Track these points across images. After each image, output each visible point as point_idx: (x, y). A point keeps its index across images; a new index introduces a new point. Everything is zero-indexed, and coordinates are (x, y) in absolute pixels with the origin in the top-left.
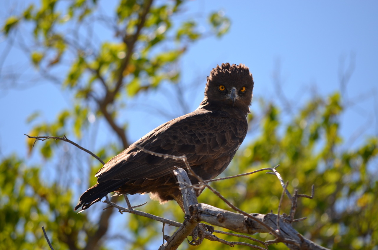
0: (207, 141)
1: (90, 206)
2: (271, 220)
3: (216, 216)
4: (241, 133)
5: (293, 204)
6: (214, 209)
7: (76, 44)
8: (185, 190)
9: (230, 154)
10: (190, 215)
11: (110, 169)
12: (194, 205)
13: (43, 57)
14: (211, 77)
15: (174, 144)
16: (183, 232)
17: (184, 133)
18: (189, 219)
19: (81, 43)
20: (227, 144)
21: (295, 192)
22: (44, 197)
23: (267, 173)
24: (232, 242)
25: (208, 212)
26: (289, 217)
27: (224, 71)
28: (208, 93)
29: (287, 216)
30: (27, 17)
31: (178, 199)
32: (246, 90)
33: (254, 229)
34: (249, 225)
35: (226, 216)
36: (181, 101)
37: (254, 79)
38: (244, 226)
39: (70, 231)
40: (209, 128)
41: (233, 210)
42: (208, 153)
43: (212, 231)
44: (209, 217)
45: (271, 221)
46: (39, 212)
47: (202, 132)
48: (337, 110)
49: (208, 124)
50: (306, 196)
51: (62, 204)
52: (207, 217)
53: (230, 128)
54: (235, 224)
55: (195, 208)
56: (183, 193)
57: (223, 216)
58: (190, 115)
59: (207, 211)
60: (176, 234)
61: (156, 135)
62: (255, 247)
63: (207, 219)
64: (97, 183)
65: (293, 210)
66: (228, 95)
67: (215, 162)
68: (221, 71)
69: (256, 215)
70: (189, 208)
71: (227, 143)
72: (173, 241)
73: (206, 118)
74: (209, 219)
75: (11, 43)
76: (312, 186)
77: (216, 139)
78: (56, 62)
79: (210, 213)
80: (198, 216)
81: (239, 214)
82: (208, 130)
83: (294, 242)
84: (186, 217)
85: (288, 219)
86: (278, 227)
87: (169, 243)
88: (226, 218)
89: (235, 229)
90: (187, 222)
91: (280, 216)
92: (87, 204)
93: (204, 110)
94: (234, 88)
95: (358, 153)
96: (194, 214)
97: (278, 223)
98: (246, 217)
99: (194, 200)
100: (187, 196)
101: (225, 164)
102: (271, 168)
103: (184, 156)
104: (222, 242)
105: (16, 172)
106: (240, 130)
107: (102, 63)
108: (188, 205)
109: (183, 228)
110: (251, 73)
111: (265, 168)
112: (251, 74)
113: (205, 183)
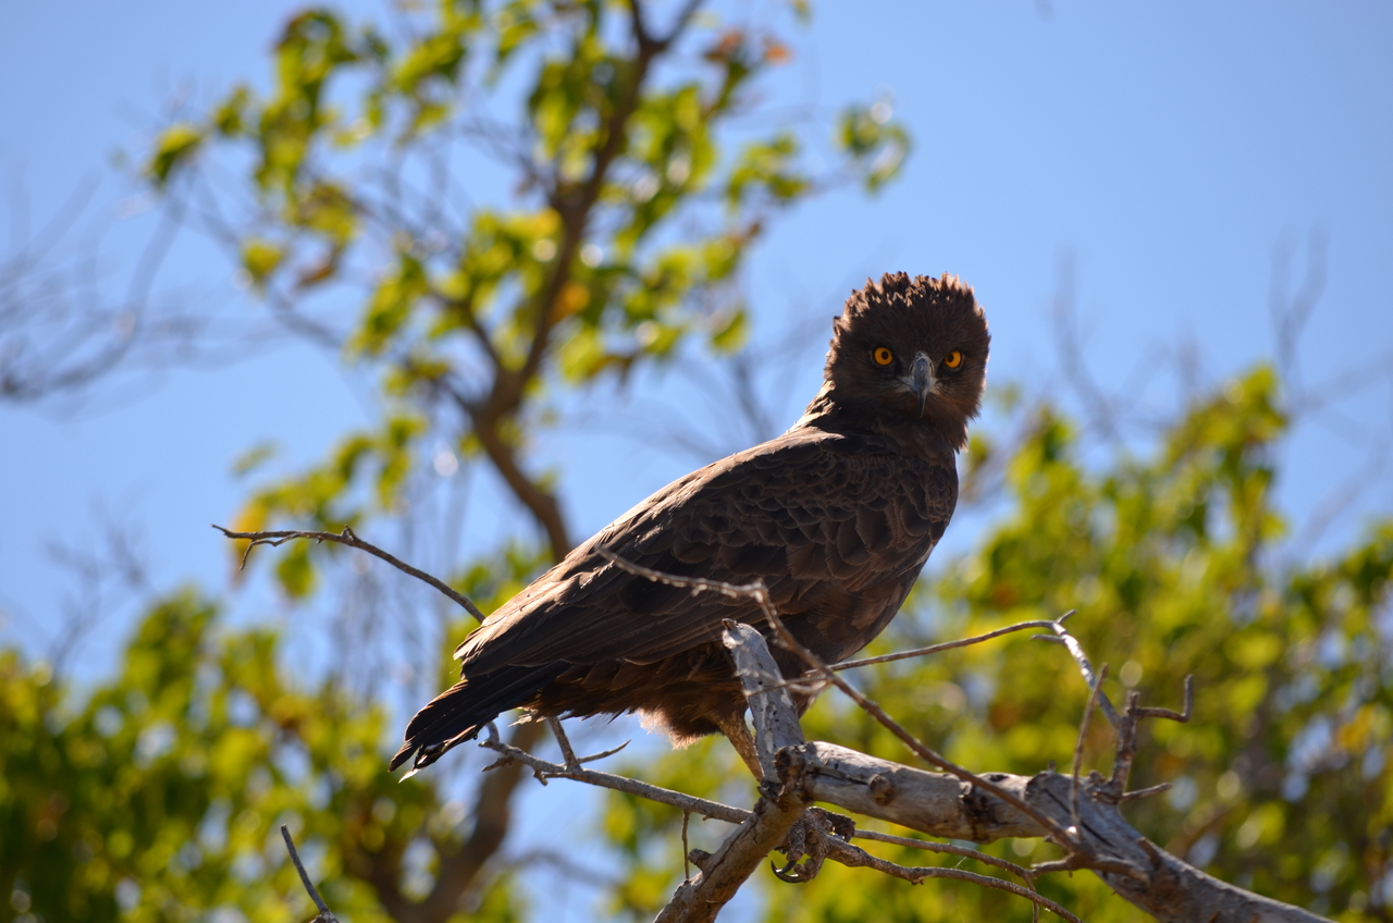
0: (826, 534)
1: (442, 754)
2: (1051, 795)
3: (865, 784)
4: (939, 506)
5: (1122, 740)
6: (860, 759)
7: (393, 215)
8: (761, 696)
9: (903, 574)
10: (778, 780)
11: (504, 631)
12: (792, 748)
13: (281, 259)
14: (846, 319)
15: (716, 546)
16: (754, 839)
17: (748, 508)
18: (776, 794)
19: (411, 213)
20: (891, 544)
21: (1129, 701)
22: (290, 728)
23: (1036, 638)
24: (917, 870)
25: (839, 769)
26: (1111, 784)
27: (891, 299)
28: (836, 370)
29: (1102, 781)
30: (227, 125)
31: (731, 730)
32: (965, 362)
33: (992, 825)
34: (978, 813)
35: (901, 782)
36: (748, 404)
37: (991, 326)
38: (959, 817)
39: (377, 838)
40: (832, 491)
41: (926, 763)
42: (828, 573)
43: (849, 835)
44: (843, 786)
45: (1049, 798)
46: (278, 779)
47: (807, 502)
48: (1266, 428)
49: (827, 476)
50: (1165, 712)
51: (354, 752)
52: (837, 786)
53: (900, 489)
54: (930, 808)
55: (794, 756)
56: (756, 707)
57: (888, 784)
58: (769, 449)
59: (836, 766)
60: (732, 845)
61: (655, 516)
62: (994, 883)
63: (836, 794)
64: (463, 680)
65: (1125, 759)
66: (904, 379)
67: (854, 604)
68: (878, 300)
69: (1001, 778)
70: (776, 756)
71: (893, 541)
72: (722, 867)
73: (822, 459)
74: (844, 794)
75: (176, 213)
76: (1187, 680)
77: (857, 527)
78: (325, 274)
79: (845, 772)
80: (807, 785)
81: (941, 774)
82: (828, 497)
83: (1128, 867)
84: (765, 789)
85: (1107, 790)
86: (1075, 818)
87: (707, 876)
88: (901, 789)
89: (931, 825)
90: (769, 805)
91: (1081, 782)
92: (431, 748)
93: (814, 432)
94: (924, 356)
95: (1342, 572)
96: (791, 778)
97: (1075, 803)
98: (966, 785)
99: (790, 733)
100: (767, 719)
101: (885, 610)
102: (1046, 621)
103: (758, 585)
104: (882, 869)
105: (195, 646)
106: (933, 496)
107: (478, 280)
108: (770, 749)
109: (756, 824)
110: (980, 305)
111: (1026, 622)
112: (981, 310)
113: (829, 673)
